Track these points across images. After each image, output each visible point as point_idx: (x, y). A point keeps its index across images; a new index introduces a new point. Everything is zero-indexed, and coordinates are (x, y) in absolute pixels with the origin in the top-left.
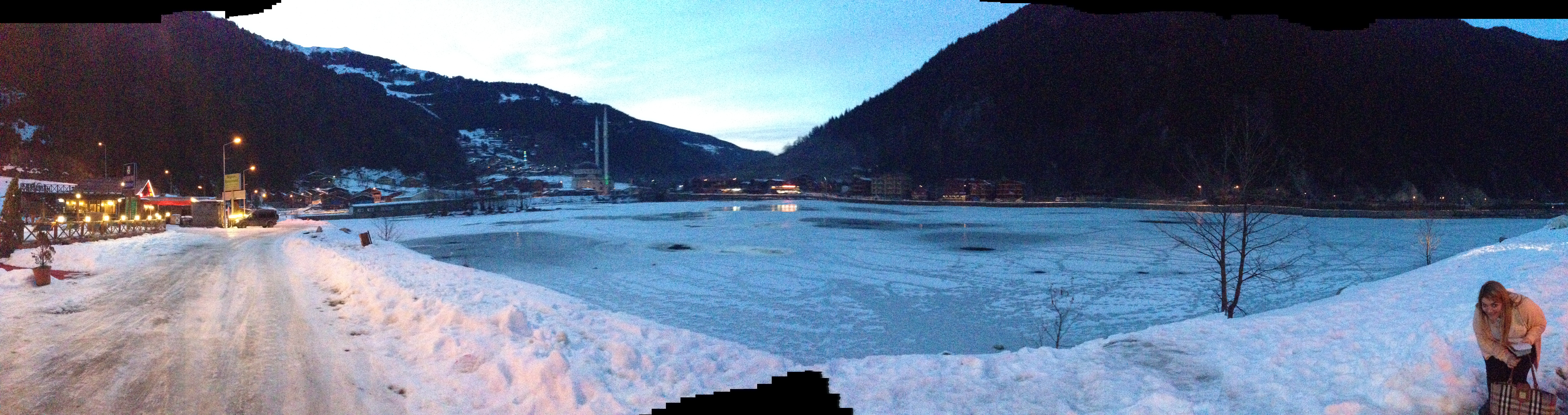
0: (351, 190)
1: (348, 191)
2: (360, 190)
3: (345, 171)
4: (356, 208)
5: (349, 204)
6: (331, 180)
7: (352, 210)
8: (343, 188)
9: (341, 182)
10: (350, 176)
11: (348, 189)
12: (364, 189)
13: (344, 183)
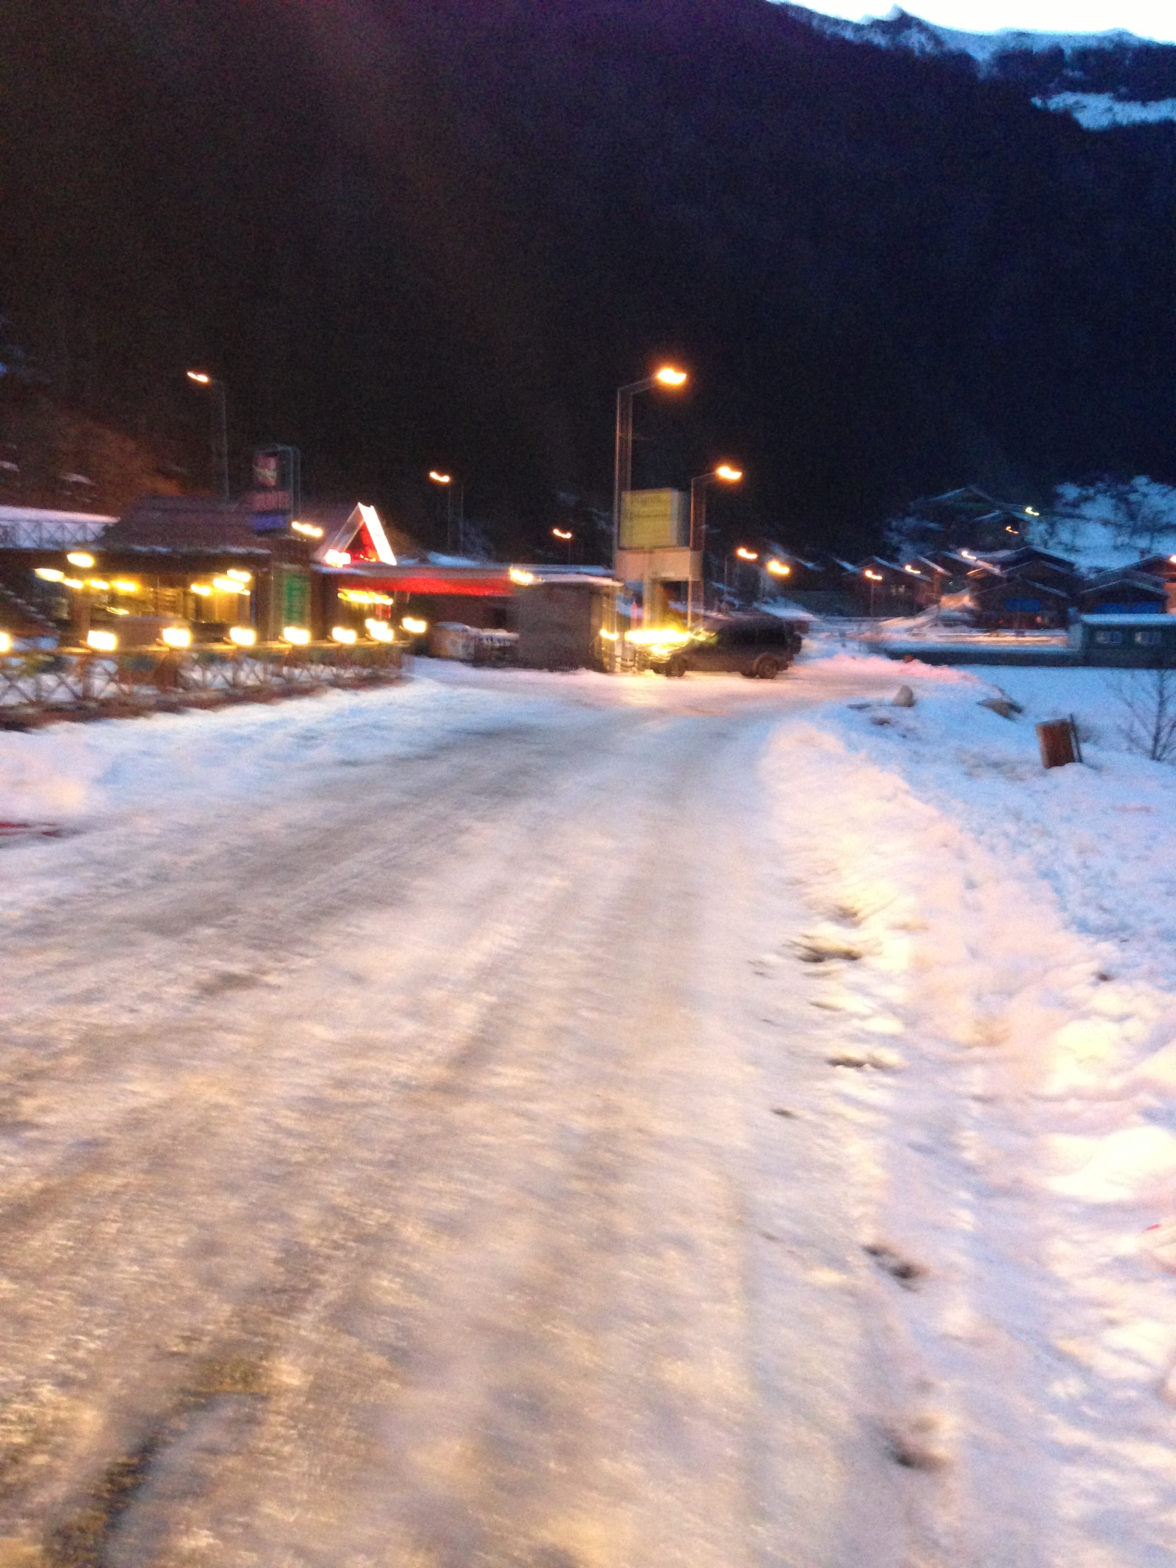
0: (1084, 563)
1: (1071, 565)
2: (1117, 562)
3: (1071, 491)
4: (1092, 630)
5: (1072, 611)
6: (1016, 523)
7: (1077, 633)
8: (1058, 553)
9: (1052, 533)
10: (1088, 510)
11: (1072, 558)
12: (1134, 559)
13: (1065, 535)
